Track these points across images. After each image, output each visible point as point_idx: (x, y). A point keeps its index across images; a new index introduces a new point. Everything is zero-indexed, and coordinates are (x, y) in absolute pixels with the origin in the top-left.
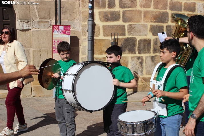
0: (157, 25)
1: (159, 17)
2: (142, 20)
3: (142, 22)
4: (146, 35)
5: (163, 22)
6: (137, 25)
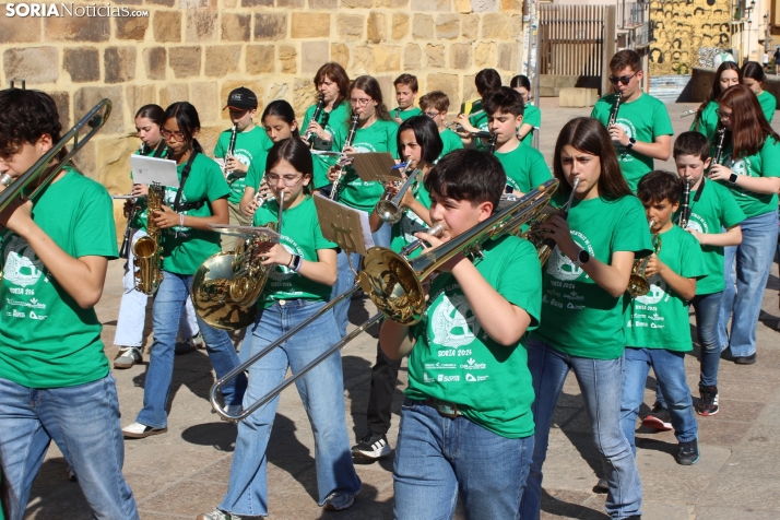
0: (81, 50)
1: (84, 25)
2: (43, 33)
3: (43, 42)
4: (55, 81)
5: (96, 39)
6: (29, 51)
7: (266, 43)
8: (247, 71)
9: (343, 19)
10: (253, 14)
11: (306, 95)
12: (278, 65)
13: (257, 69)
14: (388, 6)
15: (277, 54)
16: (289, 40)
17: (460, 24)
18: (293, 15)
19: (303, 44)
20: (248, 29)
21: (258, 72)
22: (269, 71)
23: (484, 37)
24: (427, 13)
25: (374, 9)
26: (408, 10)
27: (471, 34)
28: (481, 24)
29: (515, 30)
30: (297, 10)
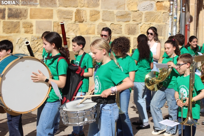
7: (15, 20)
8: (4, 32)
9: (59, 11)
10: (7, 8)
11: (38, 43)
12: (22, 30)
13: (10, 31)
14: (88, 7)
15: (21, 25)
16: (28, 19)
17: (131, 16)
18: (31, 9)
19: (37, 22)
20: (4, 15)
21: (10, 33)
22: (17, 32)
23: (146, 22)
24: (111, 10)
25: (79, 8)
26: (99, 9)
27: (138, 20)
28: (144, 16)
29: (165, 19)
30: (33, 7)
